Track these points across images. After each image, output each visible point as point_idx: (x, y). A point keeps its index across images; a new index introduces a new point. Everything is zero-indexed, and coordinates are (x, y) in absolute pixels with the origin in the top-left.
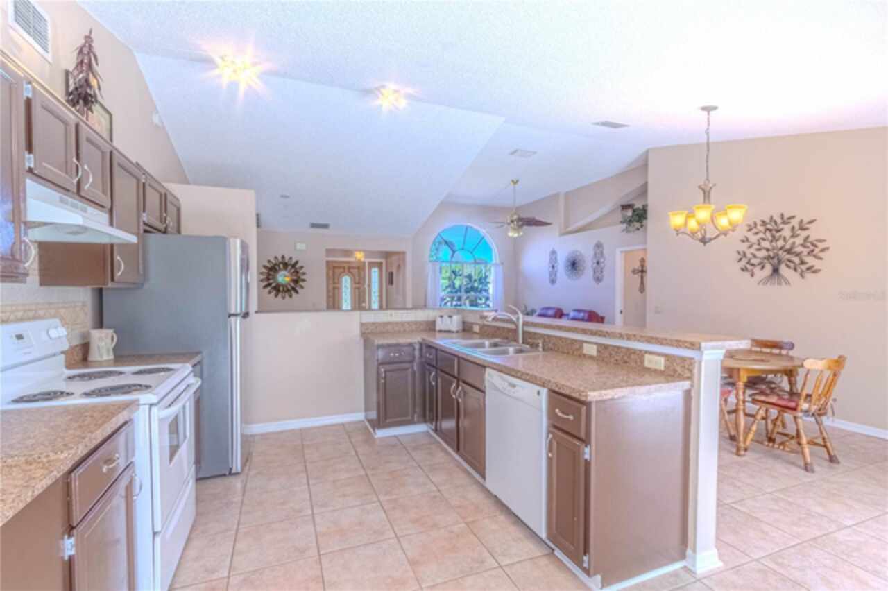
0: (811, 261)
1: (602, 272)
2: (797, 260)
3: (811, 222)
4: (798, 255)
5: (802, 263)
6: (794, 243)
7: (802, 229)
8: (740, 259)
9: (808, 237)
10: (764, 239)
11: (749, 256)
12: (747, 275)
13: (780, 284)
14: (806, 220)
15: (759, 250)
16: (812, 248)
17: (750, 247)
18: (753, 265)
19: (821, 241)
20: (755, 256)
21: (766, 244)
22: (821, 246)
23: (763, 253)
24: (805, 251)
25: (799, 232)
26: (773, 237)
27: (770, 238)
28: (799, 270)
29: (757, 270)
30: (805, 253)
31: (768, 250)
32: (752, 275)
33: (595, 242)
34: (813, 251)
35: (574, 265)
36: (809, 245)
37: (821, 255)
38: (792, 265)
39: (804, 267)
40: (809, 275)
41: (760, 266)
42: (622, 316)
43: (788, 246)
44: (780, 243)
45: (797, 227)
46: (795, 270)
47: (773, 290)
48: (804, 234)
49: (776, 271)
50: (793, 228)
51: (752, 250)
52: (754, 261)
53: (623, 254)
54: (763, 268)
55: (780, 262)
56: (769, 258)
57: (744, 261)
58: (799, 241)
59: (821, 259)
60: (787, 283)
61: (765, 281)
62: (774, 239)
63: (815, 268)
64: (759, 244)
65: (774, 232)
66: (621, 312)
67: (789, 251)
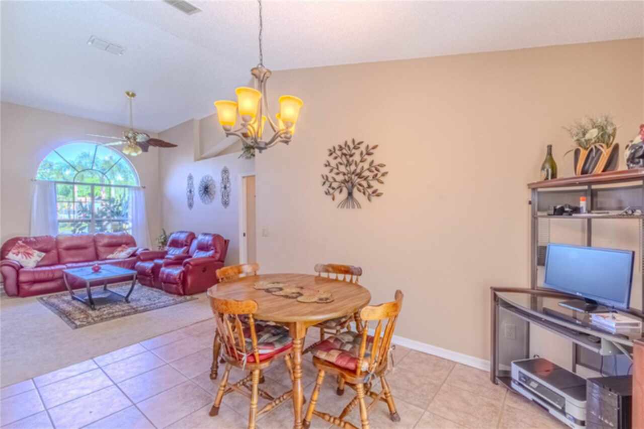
0: (374, 184)
1: (228, 196)
2: (365, 184)
3: (374, 148)
4: (366, 179)
5: (369, 187)
6: (363, 167)
7: (369, 154)
8: (324, 183)
9: (372, 162)
10: (341, 164)
11: (331, 180)
12: (330, 197)
13: (353, 207)
14: (370, 147)
15: (338, 174)
16: (376, 172)
17: (331, 171)
18: (333, 189)
19: (382, 166)
20: (335, 180)
21: (342, 169)
22: (383, 170)
23: (340, 178)
24: (371, 175)
25: (366, 157)
26: (348, 161)
27: (345, 162)
28: (367, 194)
29: (337, 193)
30: (371, 178)
31: (344, 174)
32: (333, 199)
33: (222, 168)
34: (376, 175)
35: (206, 190)
36: (373, 169)
37: (382, 179)
38: (361, 188)
39: (370, 191)
40: (374, 199)
41: (339, 190)
42: (245, 238)
43: (358, 171)
44: (353, 168)
45: (364, 152)
46: (364, 193)
47: (348, 213)
48: (369, 159)
49: (350, 194)
50: (362, 153)
51: (333, 175)
52: (335, 185)
53: (245, 180)
54: (341, 191)
55: (353, 186)
56: (345, 181)
57: (327, 184)
58: (366, 165)
59: (382, 183)
60: (359, 206)
61: (343, 205)
62: (349, 164)
63: (378, 192)
64: (338, 169)
65: (348, 157)
66: (244, 235)
67: (359, 175)
